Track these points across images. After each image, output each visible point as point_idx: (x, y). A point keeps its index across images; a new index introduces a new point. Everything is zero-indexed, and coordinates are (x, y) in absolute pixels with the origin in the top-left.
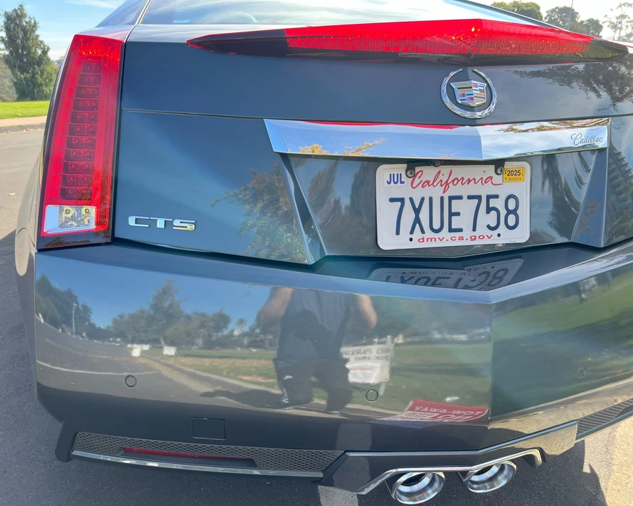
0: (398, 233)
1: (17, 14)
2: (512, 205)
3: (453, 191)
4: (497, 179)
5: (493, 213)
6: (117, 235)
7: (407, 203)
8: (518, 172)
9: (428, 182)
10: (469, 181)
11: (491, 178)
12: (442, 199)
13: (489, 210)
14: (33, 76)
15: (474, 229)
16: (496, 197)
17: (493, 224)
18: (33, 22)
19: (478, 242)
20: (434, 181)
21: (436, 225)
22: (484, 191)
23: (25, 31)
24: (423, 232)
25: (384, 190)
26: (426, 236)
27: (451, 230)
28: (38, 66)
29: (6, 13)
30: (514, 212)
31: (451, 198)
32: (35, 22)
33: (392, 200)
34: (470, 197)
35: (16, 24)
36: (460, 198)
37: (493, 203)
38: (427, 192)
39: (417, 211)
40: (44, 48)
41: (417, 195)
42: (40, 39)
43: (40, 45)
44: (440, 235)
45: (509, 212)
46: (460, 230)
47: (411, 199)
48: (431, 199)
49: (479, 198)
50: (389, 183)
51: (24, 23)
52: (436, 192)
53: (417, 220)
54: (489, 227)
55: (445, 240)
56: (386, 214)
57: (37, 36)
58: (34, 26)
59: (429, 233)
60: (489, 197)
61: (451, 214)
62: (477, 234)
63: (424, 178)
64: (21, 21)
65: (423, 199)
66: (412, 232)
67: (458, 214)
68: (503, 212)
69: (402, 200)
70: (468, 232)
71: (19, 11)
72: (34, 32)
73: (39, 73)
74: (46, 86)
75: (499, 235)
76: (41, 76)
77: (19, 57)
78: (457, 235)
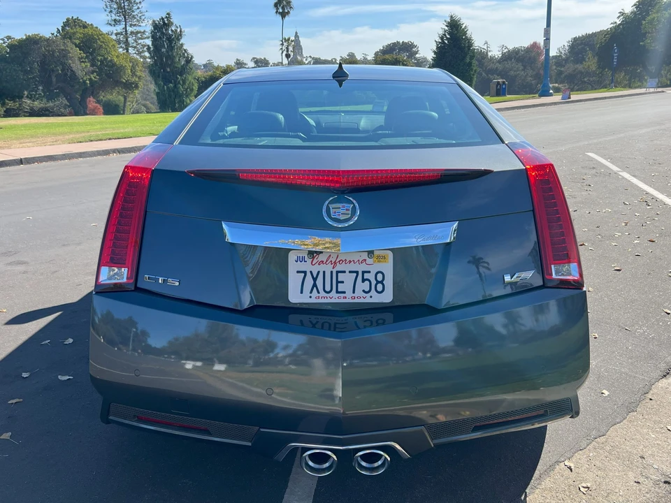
0: (302, 293)
1: (164, 22)
2: (380, 277)
3: (339, 267)
4: (369, 261)
5: (367, 282)
6: (139, 285)
7: (309, 274)
8: (384, 257)
9: (323, 262)
10: (350, 262)
11: (365, 260)
12: (332, 272)
13: (364, 280)
14: (175, 86)
15: (354, 292)
16: (369, 272)
17: (367, 290)
18: (179, 30)
19: (356, 301)
20: (327, 261)
21: (328, 289)
22: (361, 268)
23: (170, 39)
24: (318, 292)
25: (293, 267)
26: (320, 295)
27: (337, 292)
28: (181, 75)
29: (154, 21)
30: (382, 282)
31: (338, 272)
32: (181, 31)
33: (298, 272)
34: (350, 272)
35: (163, 33)
36: (344, 272)
37: (366, 276)
38: (322, 268)
39: (315, 279)
40: (188, 57)
41: (315, 270)
42: (185, 47)
43: (184, 54)
44: (330, 295)
45: (378, 282)
46: (344, 292)
47: (311, 272)
48: (324, 272)
49: (357, 272)
50: (297, 261)
51: (170, 32)
52: (328, 268)
53: (315, 285)
54: (364, 291)
55: (334, 298)
56: (294, 280)
57: (182, 45)
58: (179, 36)
59: (322, 294)
60: (364, 272)
61: (338, 282)
62: (356, 295)
63: (320, 259)
64: (167, 30)
65: (319, 272)
66: (311, 292)
67: (343, 282)
68: (374, 282)
69: (305, 273)
70: (349, 294)
71: (166, 20)
72: (179, 40)
73: (181, 82)
74: (187, 96)
75: (371, 297)
76: (182, 86)
77: (163, 66)
78: (342, 295)
